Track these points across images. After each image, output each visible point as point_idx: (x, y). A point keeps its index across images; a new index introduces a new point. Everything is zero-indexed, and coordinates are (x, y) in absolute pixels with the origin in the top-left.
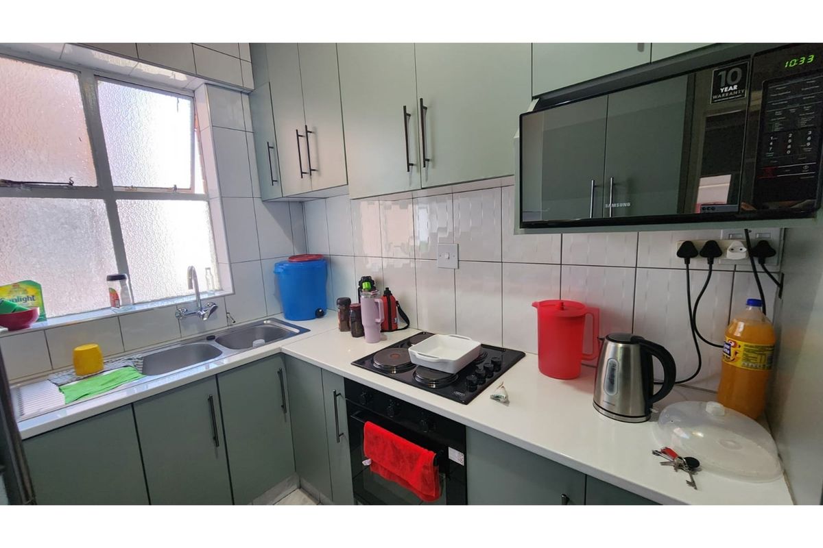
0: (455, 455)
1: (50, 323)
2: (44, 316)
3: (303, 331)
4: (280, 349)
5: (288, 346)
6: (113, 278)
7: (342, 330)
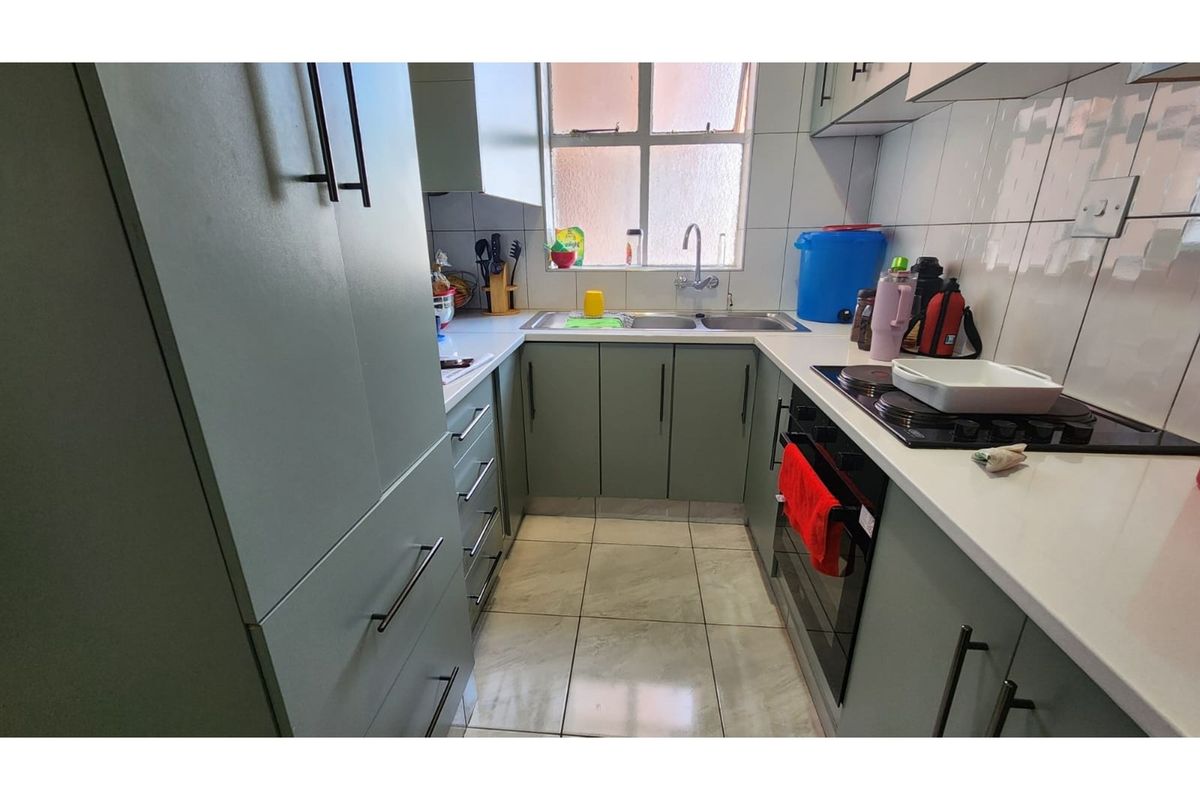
0: (866, 520)
1: (583, 268)
2: (581, 261)
3: (801, 329)
4: (753, 339)
5: (765, 340)
6: (633, 232)
7: (853, 339)
